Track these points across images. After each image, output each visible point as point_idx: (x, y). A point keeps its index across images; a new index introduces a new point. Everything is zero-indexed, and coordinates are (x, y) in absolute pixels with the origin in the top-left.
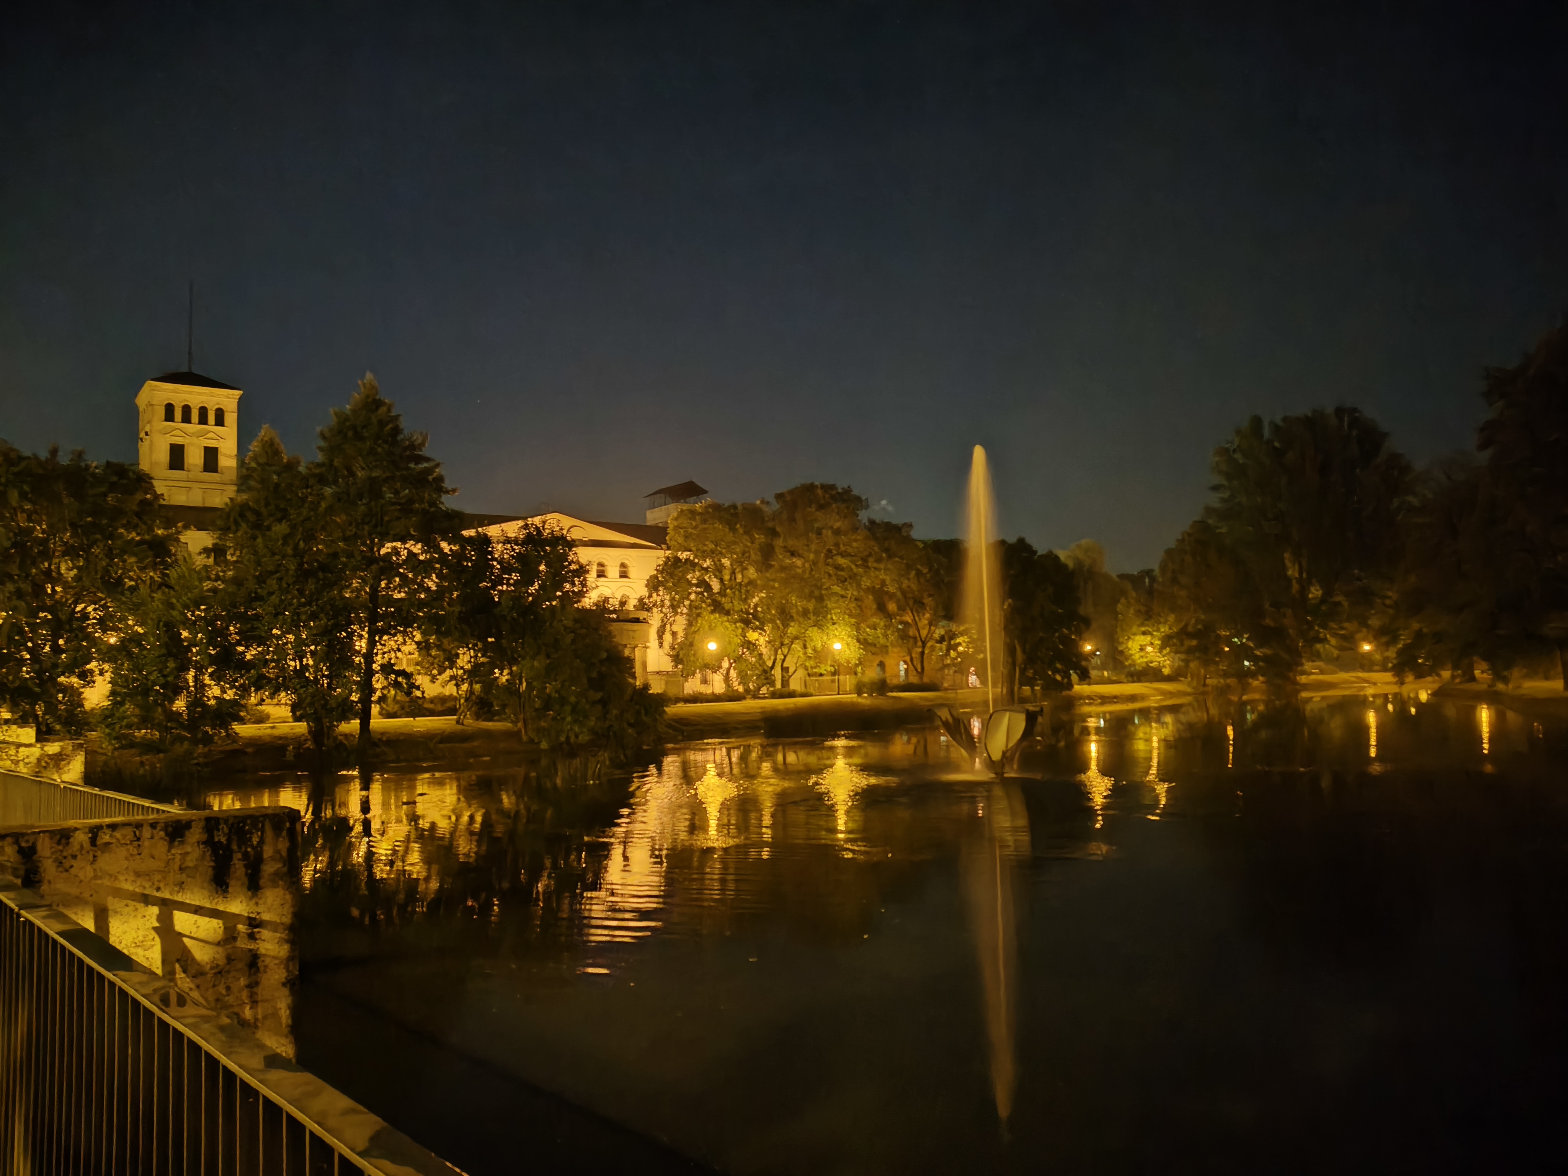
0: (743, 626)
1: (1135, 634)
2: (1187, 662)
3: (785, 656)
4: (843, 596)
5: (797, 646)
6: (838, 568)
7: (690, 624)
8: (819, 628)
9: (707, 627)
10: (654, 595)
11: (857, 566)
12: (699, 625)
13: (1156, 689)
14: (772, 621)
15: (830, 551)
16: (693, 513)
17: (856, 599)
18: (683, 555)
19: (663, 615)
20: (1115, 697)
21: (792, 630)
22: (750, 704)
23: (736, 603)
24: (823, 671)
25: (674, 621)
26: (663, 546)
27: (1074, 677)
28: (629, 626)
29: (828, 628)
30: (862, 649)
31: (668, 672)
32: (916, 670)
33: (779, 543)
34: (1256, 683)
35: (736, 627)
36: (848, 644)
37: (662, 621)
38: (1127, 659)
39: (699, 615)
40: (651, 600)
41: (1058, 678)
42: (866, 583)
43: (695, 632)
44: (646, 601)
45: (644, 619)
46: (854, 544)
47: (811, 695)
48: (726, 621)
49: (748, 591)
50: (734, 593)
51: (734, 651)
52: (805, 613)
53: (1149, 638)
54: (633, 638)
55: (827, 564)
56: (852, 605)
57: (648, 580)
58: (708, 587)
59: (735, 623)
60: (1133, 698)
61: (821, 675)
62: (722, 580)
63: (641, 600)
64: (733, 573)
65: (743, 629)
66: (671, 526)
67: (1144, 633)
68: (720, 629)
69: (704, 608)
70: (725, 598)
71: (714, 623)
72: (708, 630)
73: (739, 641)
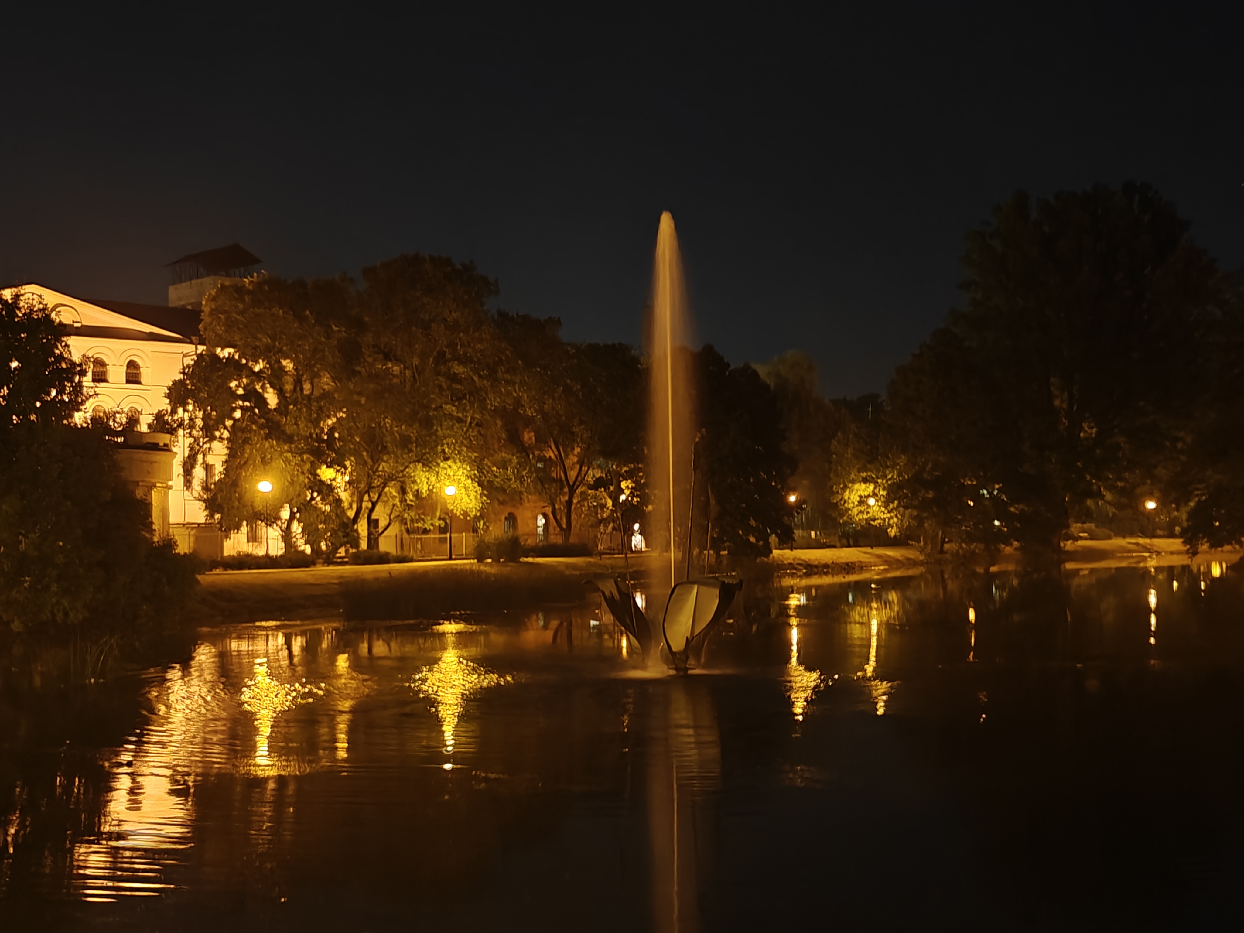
0: (312, 459)
1: (853, 482)
2: (920, 520)
3: (374, 505)
4: (460, 420)
5: (391, 490)
6: (454, 378)
7: (232, 454)
8: (424, 465)
9: (259, 458)
10: (180, 410)
11: (480, 376)
12: (246, 455)
13: (879, 556)
14: (356, 453)
15: (442, 354)
16: (240, 290)
17: (477, 425)
18: (224, 353)
19: (192, 440)
20: (826, 566)
21: (384, 467)
22: (322, 571)
23: (302, 425)
24: (428, 526)
25: (210, 449)
26: (193, 338)
27: (773, 539)
28: (141, 454)
29: (439, 465)
30: (485, 495)
31: (199, 524)
32: (559, 525)
33: (369, 338)
34: (1008, 550)
35: (302, 460)
36: (466, 489)
37: (192, 448)
38: (842, 516)
39: (246, 441)
40: (176, 418)
41: (752, 539)
42: (493, 401)
43: (241, 467)
44: (168, 418)
45: (166, 445)
46: (478, 346)
47: (412, 560)
48: (288, 451)
49: (321, 408)
50: (300, 410)
51: (299, 495)
52: (405, 443)
53: (872, 487)
54: (149, 473)
55: (438, 374)
56: (473, 433)
57: (169, 388)
58: (261, 401)
59: (301, 455)
60: (849, 568)
61: (425, 531)
62: (280, 393)
63: (159, 416)
64: (298, 382)
65: (312, 463)
66: (207, 310)
67: (865, 481)
68: (280, 463)
69: (255, 431)
70: (286, 417)
71: (270, 453)
72: (260, 464)
73: (306, 481)
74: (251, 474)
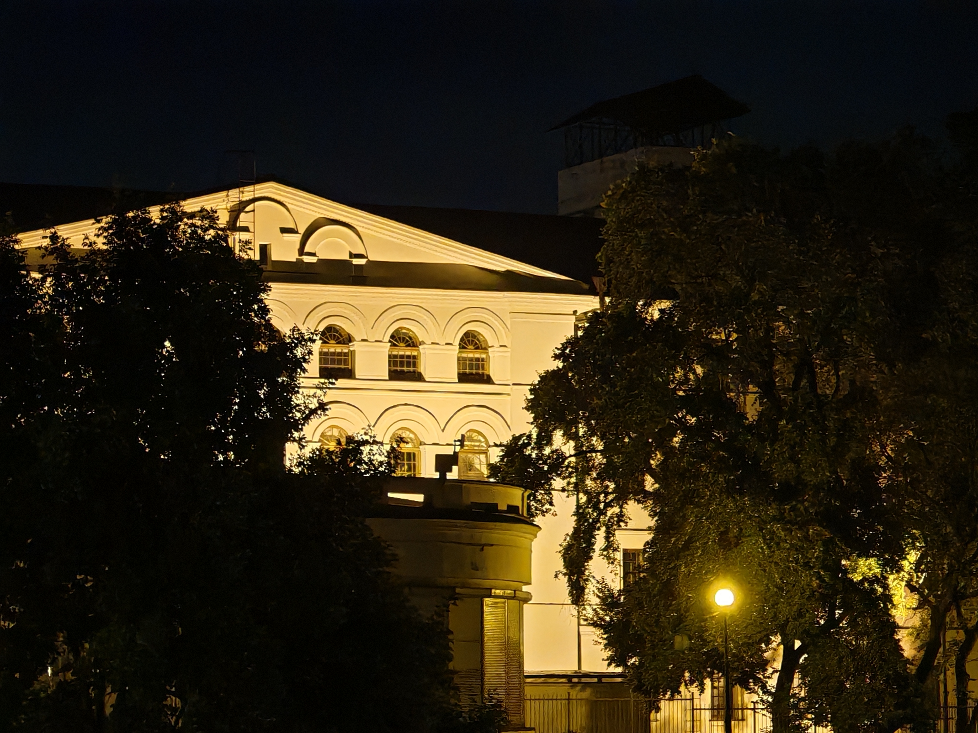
9: (714, 535)
14: (925, 522)
28: (460, 529)
37: (580, 514)
39: (689, 498)
40: (547, 451)
43: (679, 554)
44: (531, 452)
45: (513, 509)
50: (802, 429)
54: (476, 568)
57: (534, 390)
64: (805, 364)
69: (707, 475)
70: (771, 445)
71: (738, 524)
72: (716, 547)
73: (815, 583)
74: (700, 569)
